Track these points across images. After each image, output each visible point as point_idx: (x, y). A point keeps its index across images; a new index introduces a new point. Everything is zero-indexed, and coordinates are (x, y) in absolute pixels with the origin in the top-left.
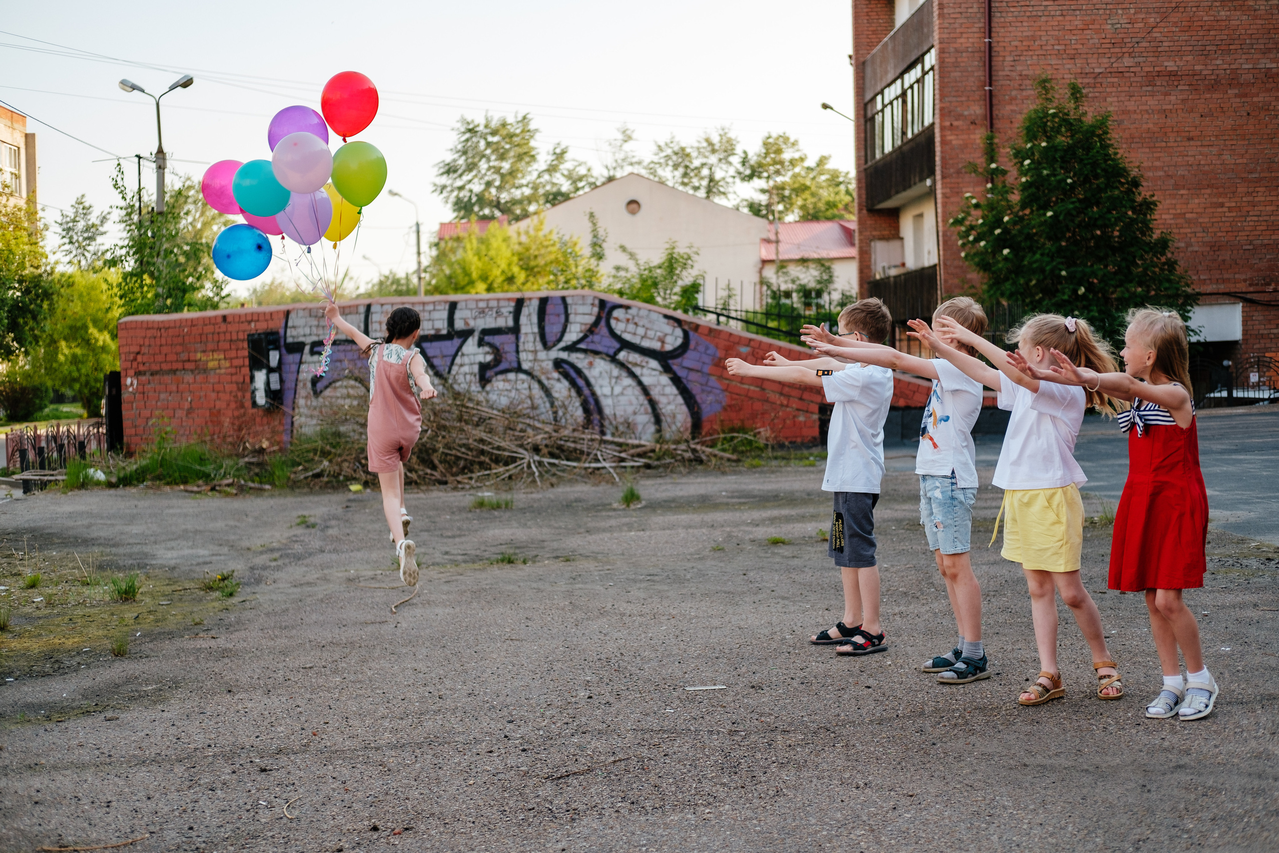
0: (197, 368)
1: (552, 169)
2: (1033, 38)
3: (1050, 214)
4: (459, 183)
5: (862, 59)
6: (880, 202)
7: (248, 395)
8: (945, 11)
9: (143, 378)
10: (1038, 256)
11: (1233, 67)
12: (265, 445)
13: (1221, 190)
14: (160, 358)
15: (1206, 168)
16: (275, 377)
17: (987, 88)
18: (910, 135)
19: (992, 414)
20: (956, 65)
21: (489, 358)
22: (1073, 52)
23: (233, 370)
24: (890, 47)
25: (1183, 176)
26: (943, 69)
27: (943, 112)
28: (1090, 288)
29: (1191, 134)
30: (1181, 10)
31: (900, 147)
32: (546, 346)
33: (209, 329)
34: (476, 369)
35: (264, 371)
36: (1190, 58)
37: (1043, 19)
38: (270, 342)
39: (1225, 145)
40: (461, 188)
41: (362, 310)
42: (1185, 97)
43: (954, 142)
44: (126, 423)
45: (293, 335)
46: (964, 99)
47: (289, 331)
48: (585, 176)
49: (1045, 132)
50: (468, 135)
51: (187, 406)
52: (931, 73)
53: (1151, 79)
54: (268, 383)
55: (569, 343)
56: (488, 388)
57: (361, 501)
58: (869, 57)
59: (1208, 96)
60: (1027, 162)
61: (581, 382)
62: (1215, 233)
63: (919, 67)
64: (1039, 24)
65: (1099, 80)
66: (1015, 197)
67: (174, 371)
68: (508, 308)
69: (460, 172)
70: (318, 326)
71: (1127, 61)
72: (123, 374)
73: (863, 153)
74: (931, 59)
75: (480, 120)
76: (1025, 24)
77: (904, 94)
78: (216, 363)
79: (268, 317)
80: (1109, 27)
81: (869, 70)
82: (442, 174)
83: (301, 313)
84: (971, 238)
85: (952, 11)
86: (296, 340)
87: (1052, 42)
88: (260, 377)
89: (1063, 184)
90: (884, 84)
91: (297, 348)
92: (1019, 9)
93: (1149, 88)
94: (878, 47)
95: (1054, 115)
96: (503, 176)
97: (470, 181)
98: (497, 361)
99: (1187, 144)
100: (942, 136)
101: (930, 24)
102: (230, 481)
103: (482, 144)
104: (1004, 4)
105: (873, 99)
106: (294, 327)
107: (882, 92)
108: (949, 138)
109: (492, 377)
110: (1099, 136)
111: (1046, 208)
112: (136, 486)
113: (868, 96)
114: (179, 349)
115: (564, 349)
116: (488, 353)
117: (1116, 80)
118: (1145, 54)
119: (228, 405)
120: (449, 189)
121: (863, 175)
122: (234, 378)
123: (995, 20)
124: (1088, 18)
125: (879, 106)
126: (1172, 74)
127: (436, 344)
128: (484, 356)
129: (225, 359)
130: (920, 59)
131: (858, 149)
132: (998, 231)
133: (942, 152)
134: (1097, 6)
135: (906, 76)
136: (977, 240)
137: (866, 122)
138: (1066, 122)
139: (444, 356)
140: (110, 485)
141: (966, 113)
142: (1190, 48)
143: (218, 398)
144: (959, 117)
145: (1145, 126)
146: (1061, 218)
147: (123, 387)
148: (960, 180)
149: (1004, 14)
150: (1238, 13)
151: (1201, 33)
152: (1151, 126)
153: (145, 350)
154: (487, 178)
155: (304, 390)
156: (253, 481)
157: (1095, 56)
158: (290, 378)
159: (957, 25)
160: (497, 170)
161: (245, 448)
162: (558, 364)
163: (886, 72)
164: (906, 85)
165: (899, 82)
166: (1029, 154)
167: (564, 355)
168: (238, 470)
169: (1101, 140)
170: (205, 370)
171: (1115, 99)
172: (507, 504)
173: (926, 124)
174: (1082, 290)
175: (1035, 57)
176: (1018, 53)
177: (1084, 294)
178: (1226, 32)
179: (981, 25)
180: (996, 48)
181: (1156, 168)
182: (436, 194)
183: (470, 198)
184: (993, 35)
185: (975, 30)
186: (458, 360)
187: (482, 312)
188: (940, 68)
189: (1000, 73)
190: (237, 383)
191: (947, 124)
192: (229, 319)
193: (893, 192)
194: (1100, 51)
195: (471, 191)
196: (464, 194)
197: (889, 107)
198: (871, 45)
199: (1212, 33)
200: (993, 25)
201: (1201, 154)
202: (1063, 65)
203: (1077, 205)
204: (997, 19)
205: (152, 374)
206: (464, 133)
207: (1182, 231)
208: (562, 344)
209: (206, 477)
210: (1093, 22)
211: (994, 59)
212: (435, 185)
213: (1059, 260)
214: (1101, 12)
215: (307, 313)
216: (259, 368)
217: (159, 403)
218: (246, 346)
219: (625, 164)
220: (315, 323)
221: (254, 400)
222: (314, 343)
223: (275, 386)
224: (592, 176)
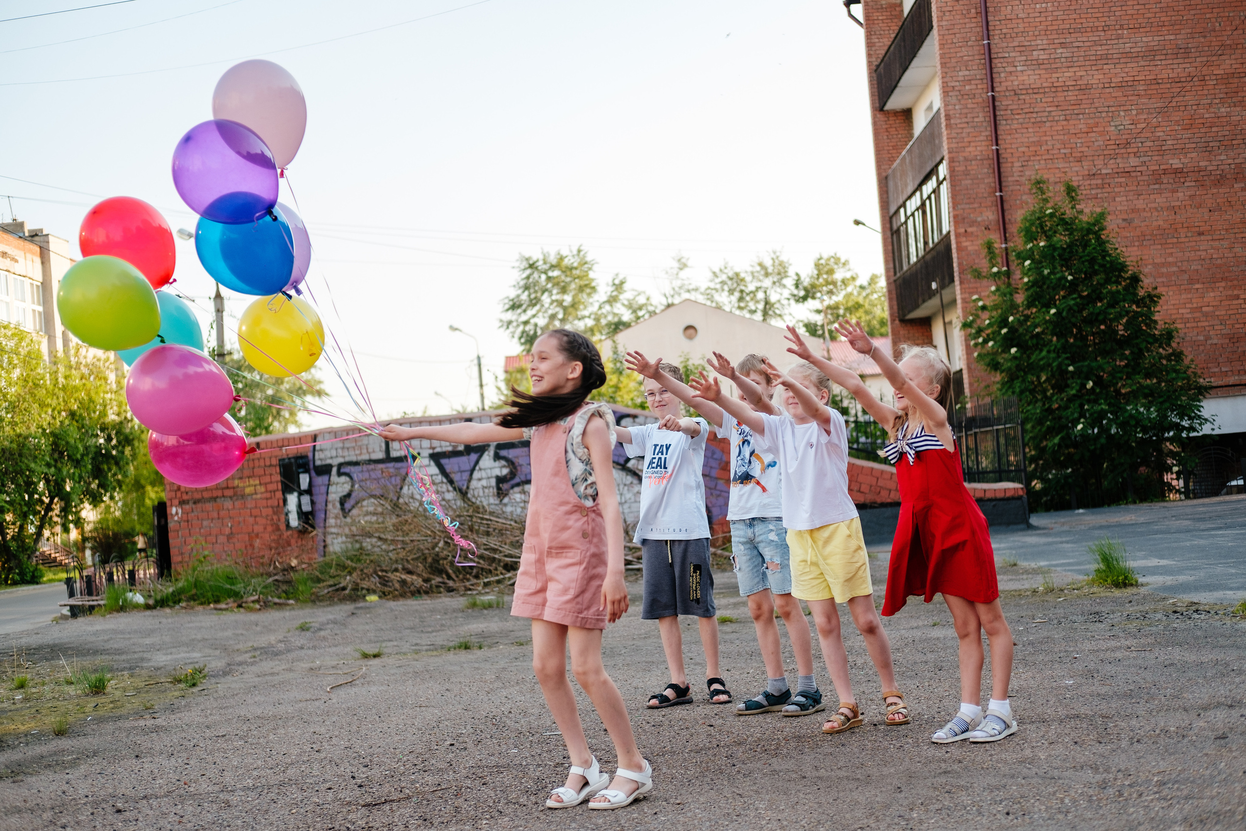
0: (235, 494)
1: (612, 300)
2: (1039, 144)
3: (1053, 311)
4: (524, 318)
5: (884, 174)
6: (910, 312)
7: (283, 517)
8: (952, 121)
9: (187, 507)
10: (1044, 353)
11: (1237, 161)
12: (294, 563)
13: (1235, 282)
15: (1219, 261)
16: (306, 499)
17: (998, 194)
18: (931, 245)
19: (994, 506)
20: (966, 173)
21: (505, 471)
22: (1079, 155)
23: (268, 495)
24: (907, 161)
25: (1197, 270)
26: (954, 177)
27: (957, 219)
28: (1098, 382)
29: (1202, 229)
30: (1182, 108)
31: (923, 257)
34: (493, 482)
35: (296, 494)
36: (1194, 155)
37: (1048, 124)
38: (300, 466)
39: (1236, 238)
40: (526, 323)
42: (1193, 193)
43: (969, 248)
44: (174, 551)
45: (320, 459)
46: (976, 205)
47: (317, 454)
48: (645, 305)
49: (1045, 232)
50: (528, 272)
51: (227, 531)
52: (945, 183)
53: (1157, 177)
54: (299, 506)
56: (506, 500)
57: (368, 608)
58: (890, 171)
59: (1215, 191)
60: (1027, 263)
62: (1233, 325)
63: (934, 178)
64: (1043, 129)
65: (1107, 181)
66: (1020, 298)
67: (215, 499)
69: (524, 307)
70: (343, 448)
71: (1133, 161)
72: (168, 504)
73: (891, 265)
74: (943, 170)
75: (538, 256)
76: (1030, 130)
77: (923, 204)
78: (252, 488)
79: (298, 442)
80: (1113, 128)
81: (891, 184)
82: (508, 310)
83: (327, 436)
84: (980, 340)
85: (959, 121)
86: (324, 463)
87: (1058, 146)
88: (292, 499)
89: (1063, 282)
90: (905, 197)
91: (325, 470)
92: (1023, 116)
93: (1157, 186)
94: (898, 161)
95: (1052, 215)
96: (565, 309)
97: (534, 316)
98: (513, 474)
99: (1198, 238)
100: (957, 243)
101: (940, 135)
102: (256, 597)
103: (543, 279)
104: (1009, 112)
105: (897, 212)
106: (321, 450)
107: (904, 205)
108: (965, 244)
109: (508, 490)
110: (1095, 233)
111: (1048, 306)
112: (171, 607)
113: (892, 210)
116: (504, 466)
117: (1123, 180)
118: (1150, 153)
119: (265, 529)
120: (515, 324)
121: (893, 287)
122: (270, 502)
123: (1001, 128)
124: (1091, 121)
125: (903, 219)
126: (1177, 172)
127: (454, 460)
128: (500, 469)
129: (260, 484)
130: (934, 171)
131: (886, 261)
132: (1004, 331)
133: (958, 258)
134: (1100, 110)
135: (924, 188)
136: (986, 341)
137: (892, 235)
138: (1063, 222)
139: (462, 472)
140: (148, 607)
141: (979, 219)
142: (1194, 145)
143: (256, 523)
144: (973, 223)
145: (1155, 223)
146: (1064, 314)
147: (169, 517)
148: (978, 285)
149: (1009, 122)
150: (1238, 109)
151: (1203, 130)
152: (1161, 223)
154: (550, 312)
155: (334, 509)
156: (279, 597)
157: (1102, 157)
158: (320, 500)
159: (964, 135)
160: (560, 303)
161: (275, 568)
163: (906, 185)
164: (925, 196)
165: (918, 194)
166: (1030, 255)
168: (265, 587)
169: (1098, 238)
170: (243, 496)
171: (1124, 198)
172: (498, 604)
173: (944, 232)
174: (1090, 384)
175: (1042, 162)
176: (1026, 158)
177: (1092, 387)
178: (1228, 128)
179: (988, 133)
180: (1004, 155)
181: (1170, 264)
182: (502, 330)
183: (535, 331)
184: (1000, 142)
185: (982, 138)
186: (476, 475)
188: (951, 177)
189: (1010, 179)
190: (272, 507)
191: (962, 230)
192: (263, 446)
193: (920, 301)
194: (1106, 152)
195: (536, 325)
196: (529, 328)
197: (911, 218)
198: (892, 160)
199: (1214, 129)
200: (999, 133)
201: (1212, 248)
202: (1071, 168)
203: (1078, 300)
204: (1003, 127)
205: (195, 503)
206: (525, 269)
207: (1200, 324)
209: (236, 595)
210: (1097, 125)
211: (1003, 165)
212: (501, 321)
213: (1064, 356)
214: (1104, 115)
215: (332, 435)
216: (291, 491)
217: (202, 531)
218: (278, 470)
219: (682, 291)
220: (341, 445)
221: (289, 523)
222: (340, 466)
223: (306, 507)
224: (651, 305)
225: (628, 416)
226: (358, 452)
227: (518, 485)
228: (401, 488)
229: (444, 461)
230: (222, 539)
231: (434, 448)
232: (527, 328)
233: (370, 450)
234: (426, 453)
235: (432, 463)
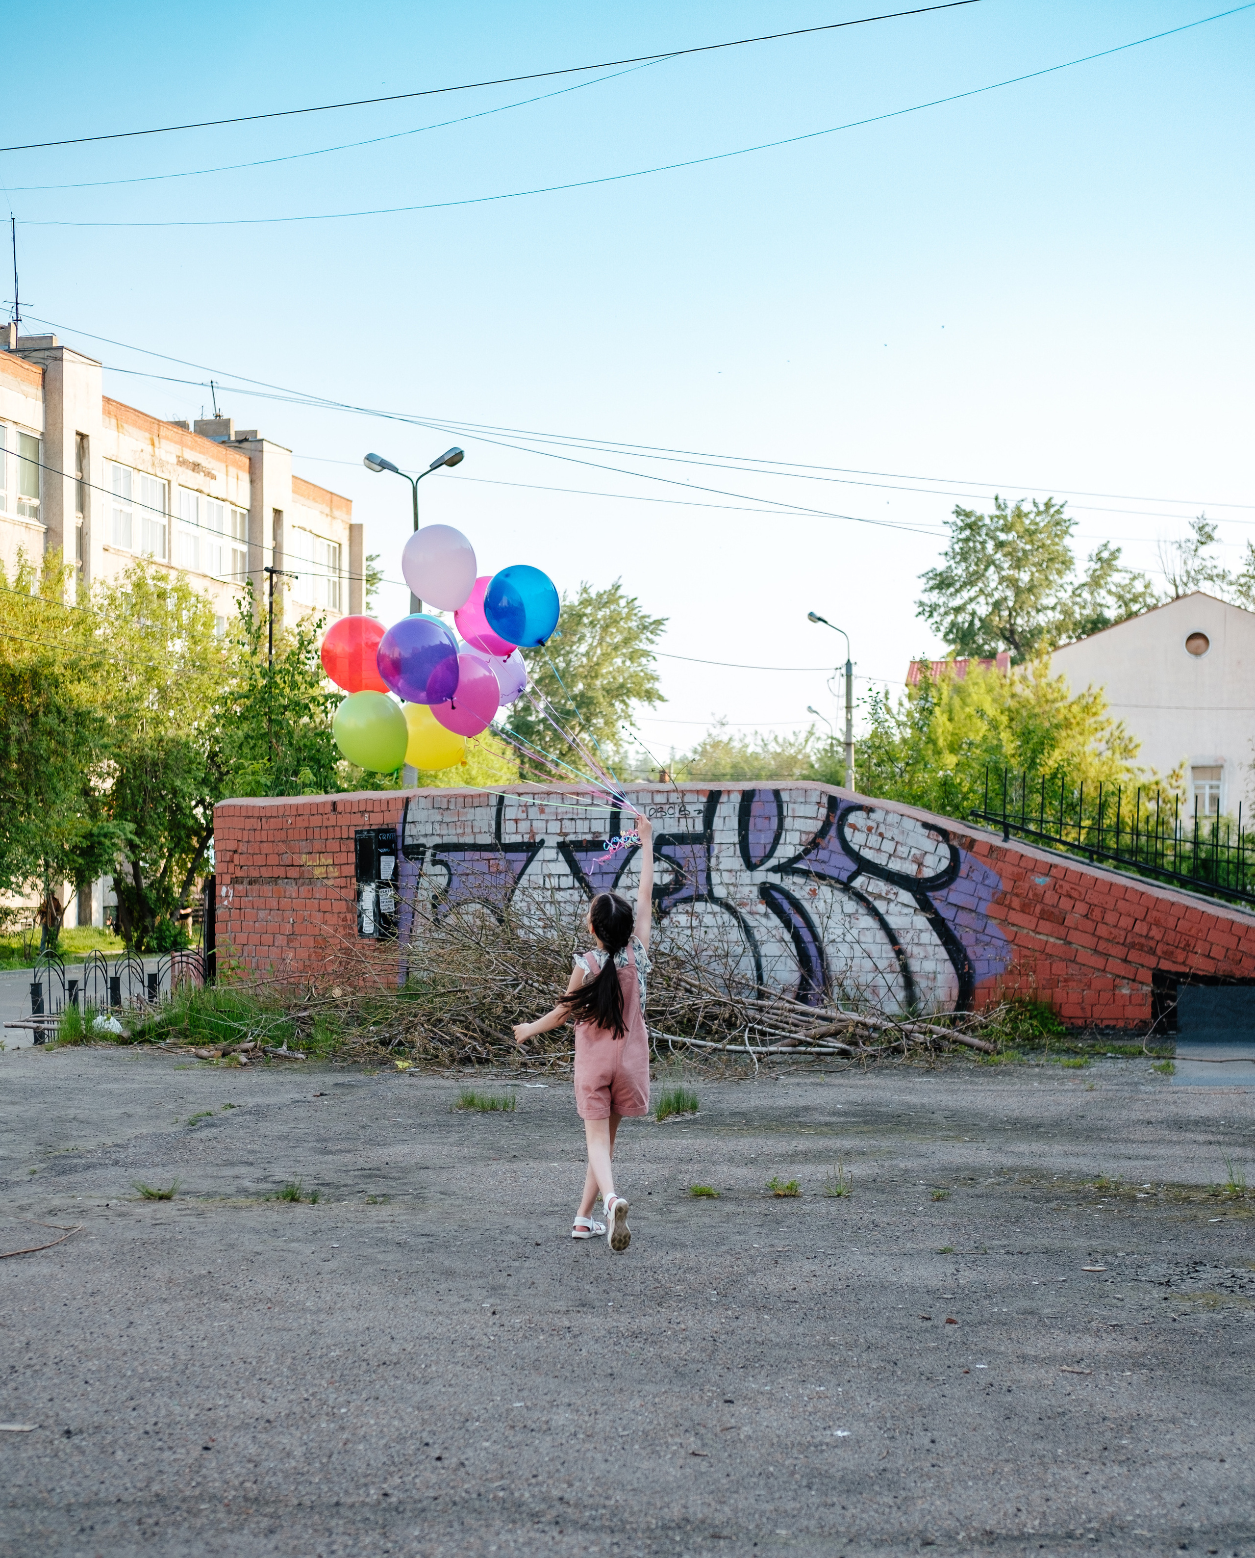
0: (301, 876)
1: (1096, 582)
4: (957, 602)
7: (356, 918)
9: (239, 887)
14: (260, 860)
21: (667, 878)
23: (342, 882)
32: (751, 866)
33: (316, 821)
35: (373, 885)
38: (382, 844)
40: (958, 610)
41: (494, 801)
45: (412, 834)
47: (407, 827)
48: (1142, 595)
50: (967, 532)
51: (288, 929)
54: (377, 903)
55: (782, 861)
56: (665, 922)
61: (797, 920)
67: (275, 879)
68: (696, 805)
69: (958, 585)
70: (441, 823)
72: (219, 881)
75: (985, 509)
79: (384, 808)
82: (932, 589)
83: (423, 803)
86: (416, 841)
88: (369, 893)
91: (415, 852)
96: (1018, 591)
97: (971, 600)
98: (678, 883)
102: (252, 1044)
103: (990, 546)
106: (413, 822)
109: (670, 907)
112: (153, 1044)
114: (282, 847)
115: (775, 869)
116: (666, 871)
119: (336, 931)
120: (942, 610)
122: (342, 893)
127: (593, 855)
129: (333, 864)
139: (603, 873)
143: (325, 921)
147: (218, 898)
153: (243, 848)
154: (997, 596)
155: (424, 913)
158: (407, 897)
160: (1013, 583)
162: (766, 892)
167: (775, 878)
170: (311, 880)
182: (922, 617)
183: (971, 623)
186: (625, 879)
187: (660, 809)
190: (345, 900)
192: (340, 808)
195: (973, 614)
196: (963, 619)
205: (250, 883)
206: (962, 529)
208: (773, 862)
212: (921, 604)
216: (367, 882)
217: (257, 925)
218: (352, 848)
219: (1200, 577)
220: (438, 818)
221: (362, 927)
222: (437, 847)
223: (387, 907)
224: (1152, 596)
225: (860, 808)
226: (460, 831)
227: (687, 900)
228: (513, 891)
229: (578, 856)
230: (281, 940)
231: (566, 835)
232: (960, 619)
233: (476, 830)
234: (552, 841)
235: (561, 857)
